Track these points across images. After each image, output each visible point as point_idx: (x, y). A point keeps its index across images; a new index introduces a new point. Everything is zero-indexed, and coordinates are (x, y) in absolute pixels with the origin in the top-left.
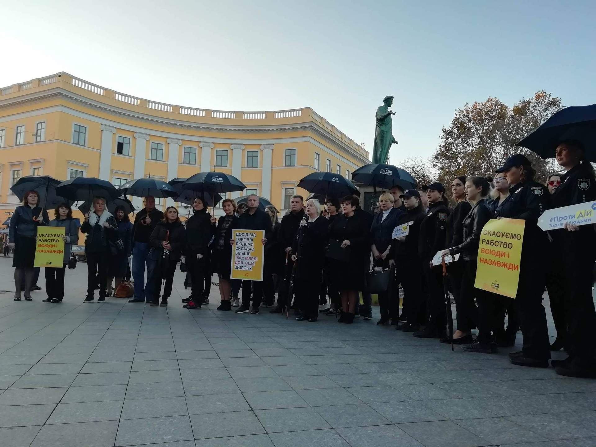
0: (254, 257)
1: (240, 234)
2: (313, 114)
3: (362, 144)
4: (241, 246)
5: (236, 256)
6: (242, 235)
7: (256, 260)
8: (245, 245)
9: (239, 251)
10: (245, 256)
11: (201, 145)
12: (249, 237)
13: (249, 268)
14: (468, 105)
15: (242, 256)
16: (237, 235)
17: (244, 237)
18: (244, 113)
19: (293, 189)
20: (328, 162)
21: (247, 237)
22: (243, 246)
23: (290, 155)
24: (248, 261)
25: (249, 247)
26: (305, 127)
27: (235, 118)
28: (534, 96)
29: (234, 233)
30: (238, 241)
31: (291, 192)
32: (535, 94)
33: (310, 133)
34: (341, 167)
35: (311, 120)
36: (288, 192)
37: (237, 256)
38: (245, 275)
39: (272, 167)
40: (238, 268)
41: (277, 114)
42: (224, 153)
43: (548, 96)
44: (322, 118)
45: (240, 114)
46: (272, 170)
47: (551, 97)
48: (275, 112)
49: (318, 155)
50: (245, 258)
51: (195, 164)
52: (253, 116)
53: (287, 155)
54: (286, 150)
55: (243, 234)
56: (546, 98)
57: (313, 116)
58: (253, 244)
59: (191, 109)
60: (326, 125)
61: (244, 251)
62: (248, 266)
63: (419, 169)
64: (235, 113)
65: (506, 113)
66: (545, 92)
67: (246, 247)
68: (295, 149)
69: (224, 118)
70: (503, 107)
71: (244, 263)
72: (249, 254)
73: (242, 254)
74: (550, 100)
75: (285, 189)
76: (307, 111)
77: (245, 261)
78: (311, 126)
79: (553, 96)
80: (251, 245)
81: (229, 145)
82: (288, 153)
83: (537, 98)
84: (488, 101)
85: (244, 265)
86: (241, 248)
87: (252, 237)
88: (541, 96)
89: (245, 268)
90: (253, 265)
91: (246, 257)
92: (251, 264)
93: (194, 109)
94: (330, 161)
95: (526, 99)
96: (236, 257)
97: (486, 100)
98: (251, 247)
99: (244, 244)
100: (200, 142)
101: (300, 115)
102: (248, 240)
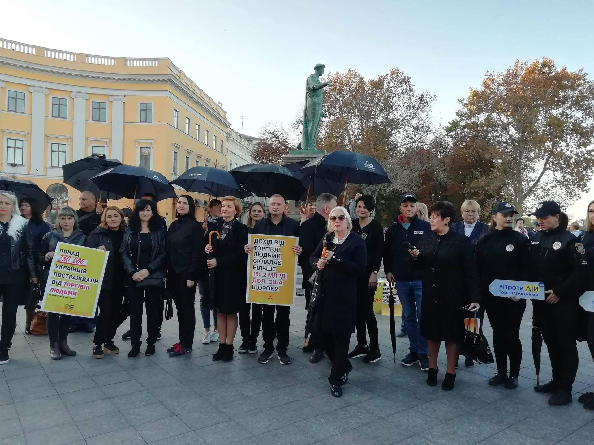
0: (281, 274)
1: (261, 241)
2: (172, 67)
3: (219, 103)
4: (262, 258)
5: (254, 271)
6: (263, 241)
7: (285, 278)
8: (268, 256)
9: (258, 264)
10: (267, 272)
11: (30, 89)
12: (274, 246)
13: (274, 289)
14: (331, 74)
15: (263, 272)
16: (256, 242)
17: (265, 245)
18: (87, 56)
19: (150, 148)
20: (187, 121)
21: (270, 246)
22: (265, 259)
23: (146, 110)
24: (272, 278)
25: (274, 259)
26: (164, 80)
27: (75, 61)
28: (390, 73)
29: (252, 240)
30: (257, 251)
31: (147, 152)
32: (390, 71)
33: (169, 87)
34: (200, 127)
35: (169, 72)
36: (143, 152)
37: (256, 271)
38: (269, 299)
39: (124, 123)
40: (257, 289)
41: (128, 61)
42: (62, 102)
43: (401, 74)
44: (181, 72)
45: (82, 57)
46: (124, 125)
47: (404, 75)
48: (126, 59)
49: (178, 112)
50: (267, 275)
51: (24, 113)
52: (100, 61)
53: (142, 110)
54: (140, 104)
55: (265, 242)
56: (399, 75)
57: (172, 68)
58: (280, 255)
59: (16, 43)
60: (185, 80)
61: (266, 266)
62: (272, 286)
63: (279, 134)
64: (75, 54)
65: (364, 86)
66: (399, 70)
67: (269, 259)
68: (152, 104)
69: (61, 60)
70: (362, 79)
71: (267, 281)
72: (273, 269)
73: (263, 269)
74: (402, 77)
75: (141, 148)
76: (165, 62)
77: (267, 279)
78: (170, 80)
79: (405, 75)
80: (278, 257)
81: (69, 93)
82: (143, 107)
83: (392, 74)
84: (349, 73)
85: (267, 284)
86: (261, 261)
87: (278, 246)
88: (395, 72)
89: (268, 288)
90: (281, 285)
91: (269, 274)
92: (277, 283)
93: (20, 44)
94: (189, 119)
95: (384, 74)
96: (254, 273)
97: (347, 71)
98: (277, 259)
99: (265, 256)
100: (31, 86)
101: (157, 66)
102: (271, 249)
